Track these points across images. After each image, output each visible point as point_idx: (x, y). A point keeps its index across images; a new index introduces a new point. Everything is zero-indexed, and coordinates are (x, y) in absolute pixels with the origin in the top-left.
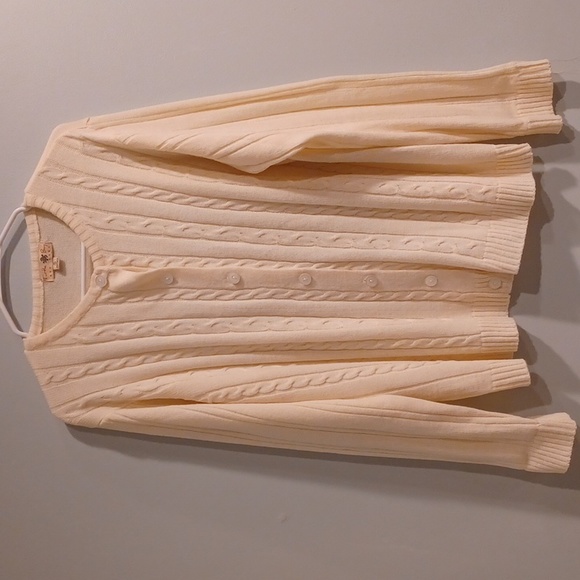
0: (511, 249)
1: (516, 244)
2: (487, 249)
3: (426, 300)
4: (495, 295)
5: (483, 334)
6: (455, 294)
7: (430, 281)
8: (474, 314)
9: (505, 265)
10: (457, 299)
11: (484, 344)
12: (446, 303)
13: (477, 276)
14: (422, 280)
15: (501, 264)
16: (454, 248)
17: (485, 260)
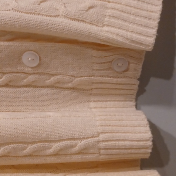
0: (144, 13)
1: (150, 7)
2: (109, 12)
3: (26, 86)
4: (119, 80)
5: (101, 137)
6: (67, 78)
7: (29, 60)
8: (92, 104)
9: (135, 36)
10: (70, 85)
11: (102, 152)
12: (56, 91)
13: (94, 53)
14: (17, 58)
15: (129, 34)
16: (62, 10)
17: (106, 28)
